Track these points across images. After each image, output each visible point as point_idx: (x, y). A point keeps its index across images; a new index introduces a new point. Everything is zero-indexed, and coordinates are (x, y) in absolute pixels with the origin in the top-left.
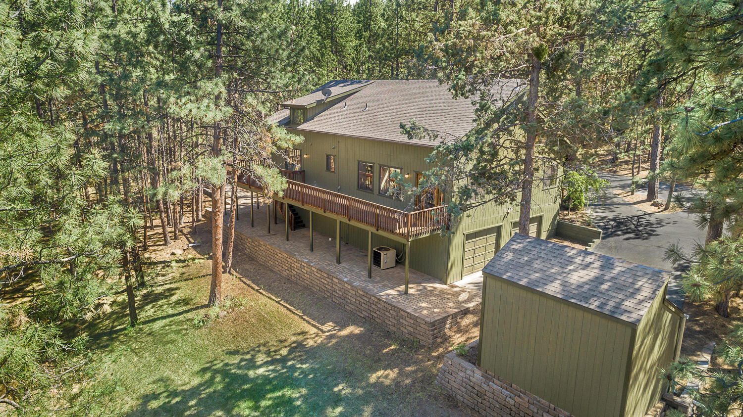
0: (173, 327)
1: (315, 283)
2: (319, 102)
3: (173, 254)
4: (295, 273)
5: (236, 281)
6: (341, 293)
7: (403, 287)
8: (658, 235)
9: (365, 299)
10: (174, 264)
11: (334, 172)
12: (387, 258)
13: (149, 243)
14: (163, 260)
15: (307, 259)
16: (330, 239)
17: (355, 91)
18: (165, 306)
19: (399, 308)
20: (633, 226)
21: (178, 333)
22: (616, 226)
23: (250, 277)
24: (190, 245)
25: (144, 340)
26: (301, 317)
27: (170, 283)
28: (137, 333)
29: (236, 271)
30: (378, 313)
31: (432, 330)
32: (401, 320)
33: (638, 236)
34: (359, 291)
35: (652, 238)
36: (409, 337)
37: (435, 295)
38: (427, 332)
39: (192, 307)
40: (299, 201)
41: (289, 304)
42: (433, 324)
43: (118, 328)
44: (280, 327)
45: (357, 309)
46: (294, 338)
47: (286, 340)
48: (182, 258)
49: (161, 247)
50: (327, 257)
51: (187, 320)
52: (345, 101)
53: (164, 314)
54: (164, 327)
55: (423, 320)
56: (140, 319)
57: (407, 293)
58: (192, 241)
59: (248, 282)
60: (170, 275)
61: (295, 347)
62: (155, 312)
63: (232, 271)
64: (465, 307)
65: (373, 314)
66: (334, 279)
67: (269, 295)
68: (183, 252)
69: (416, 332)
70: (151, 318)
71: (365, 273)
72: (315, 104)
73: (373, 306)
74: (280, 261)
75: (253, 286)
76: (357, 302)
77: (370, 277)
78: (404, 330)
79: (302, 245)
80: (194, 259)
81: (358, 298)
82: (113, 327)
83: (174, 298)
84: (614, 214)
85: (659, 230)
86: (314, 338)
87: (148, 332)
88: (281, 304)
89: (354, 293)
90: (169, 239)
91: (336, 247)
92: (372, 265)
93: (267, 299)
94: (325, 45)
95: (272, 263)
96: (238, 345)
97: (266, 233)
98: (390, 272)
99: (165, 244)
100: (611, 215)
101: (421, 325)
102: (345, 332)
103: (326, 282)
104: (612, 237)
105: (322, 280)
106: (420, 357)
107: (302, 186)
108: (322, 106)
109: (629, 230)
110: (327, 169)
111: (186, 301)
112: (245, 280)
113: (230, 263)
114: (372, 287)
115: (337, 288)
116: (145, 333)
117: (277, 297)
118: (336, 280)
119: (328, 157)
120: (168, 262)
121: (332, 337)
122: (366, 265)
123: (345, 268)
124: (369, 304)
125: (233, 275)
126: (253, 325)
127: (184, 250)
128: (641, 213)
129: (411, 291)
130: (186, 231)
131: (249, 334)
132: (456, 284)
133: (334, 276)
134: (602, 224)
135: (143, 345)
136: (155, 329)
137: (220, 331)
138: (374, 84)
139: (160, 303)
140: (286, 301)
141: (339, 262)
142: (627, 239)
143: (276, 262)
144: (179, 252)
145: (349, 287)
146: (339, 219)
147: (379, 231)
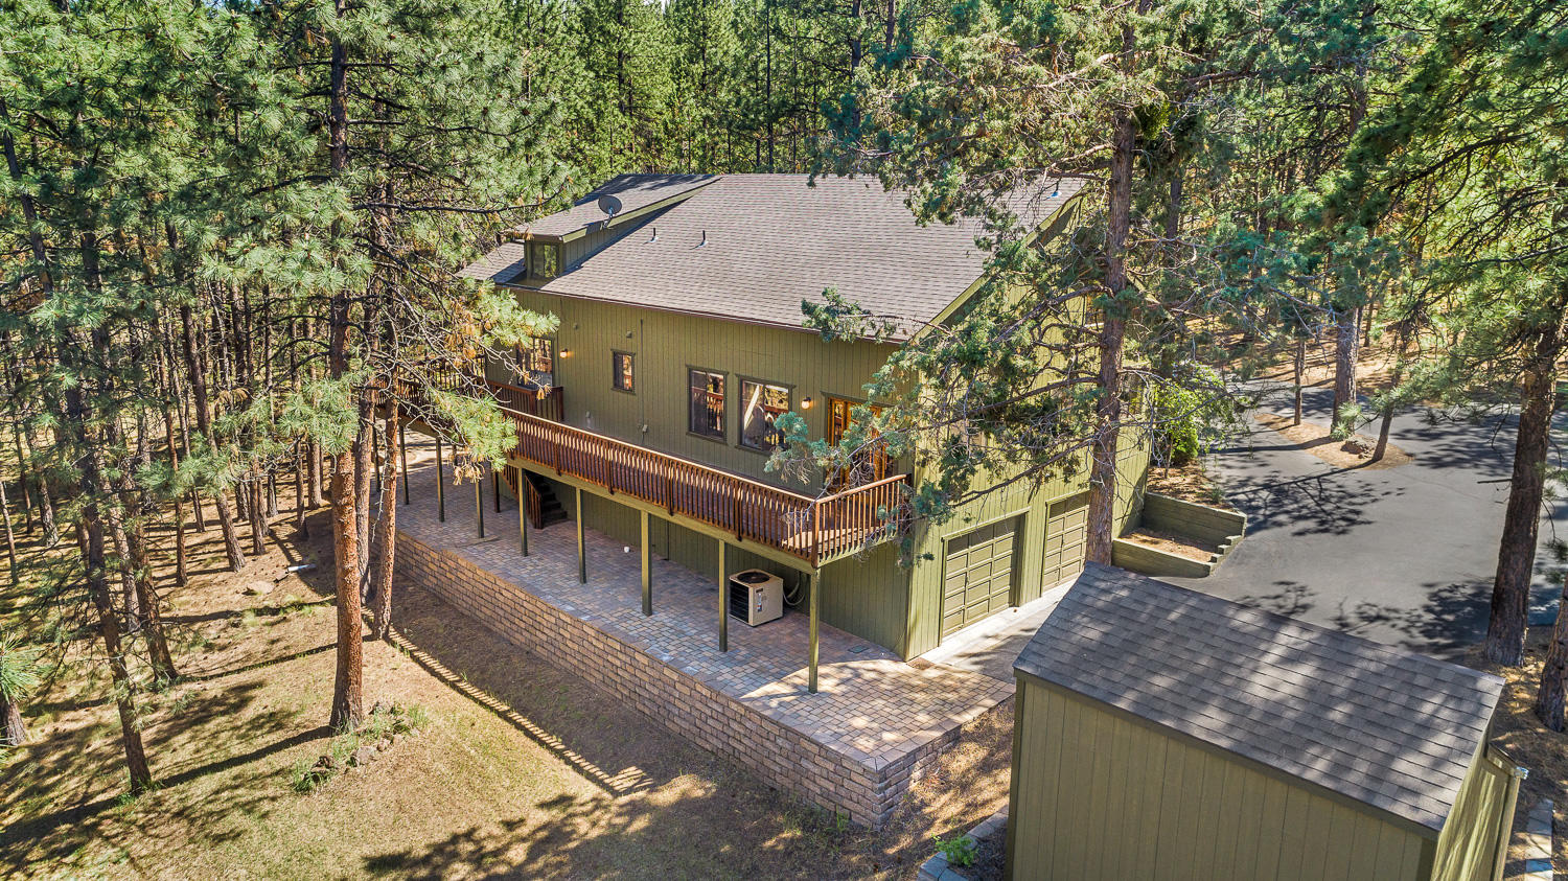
0: (240, 791)
1: (592, 665)
2: (593, 228)
3: (249, 593)
4: (544, 638)
5: (403, 660)
6: (656, 692)
7: (805, 672)
8: (1369, 523)
9: (715, 706)
10: (249, 618)
11: (631, 391)
12: (764, 598)
13: (188, 567)
14: (225, 608)
15: (572, 603)
16: (626, 549)
17: (676, 200)
18: (224, 735)
19: (797, 733)
20: (1310, 502)
21: (249, 812)
22: (1274, 501)
23: (437, 648)
24: (291, 569)
25: (164, 830)
26: (559, 754)
27: (239, 671)
28: (147, 812)
29: (402, 635)
30: (746, 741)
31: (881, 790)
32: (804, 763)
33: (1324, 527)
34: (699, 688)
35: (1355, 528)
36: (826, 803)
37: (882, 694)
38: (870, 794)
39: (291, 734)
40: (550, 463)
41: (532, 719)
42: (883, 775)
43: (100, 798)
44: (507, 783)
45: (695, 730)
46: (543, 816)
47: (522, 821)
48: (272, 604)
49: (221, 576)
50: (620, 598)
51: (277, 773)
52: (653, 224)
53: (221, 757)
54: (217, 792)
55: (859, 764)
56: (156, 772)
57: (816, 691)
58: (298, 558)
59: (431, 662)
60: (241, 648)
61: (547, 840)
62: (197, 751)
63: (392, 633)
64: (953, 722)
65: (736, 745)
66: (637, 656)
67: (483, 697)
68: (274, 585)
69: (843, 792)
70: (186, 770)
71: (711, 638)
72: (583, 233)
73: (735, 726)
74: (508, 609)
75: (443, 671)
76: (695, 713)
77: (724, 647)
78: (811, 787)
79: (560, 565)
80: (299, 606)
81: (698, 705)
82: (87, 797)
83: (249, 713)
84: (1266, 471)
85: (1370, 511)
86: (592, 812)
87: (175, 810)
88: (510, 720)
89: (686, 690)
90: (240, 555)
91: (640, 570)
92: (729, 615)
93: (476, 706)
94: (603, 91)
95: (488, 612)
96: (403, 837)
97: (474, 536)
98: (771, 633)
99: (231, 569)
100: (1260, 475)
101: (855, 777)
102: (666, 796)
103: (618, 663)
104: (1266, 528)
105: (610, 658)
106: (854, 859)
107: (557, 430)
108: (600, 238)
109: (1305, 511)
110: (615, 385)
111: (275, 720)
112: (422, 655)
113: (387, 615)
114: (730, 677)
115: (647, 679)
116: (167, 811)
117: (502, 700)
118: (644, 660)
119: (617, 358)
120: (237, 614)
121: (634, 810)
122: (714, 616)
123: (664, 625)
124: (725, 720)
125: (393, 644)
126: (440, 778)
127: (277, 581)
128: (1324, 469)
129: (825, 685)
130: (284, 532)
131: (430, 806)
132: (929, 657)
133: (638, 648)
134: (1241, 497)
135: (161, 844)
136: (195, 800)
137: (358, 800)
138: (721, 185)
139: (211, 726)
140: (523, 712)
141: (649, 611)
142: (1300, 534)
143: (497, 610)
144: (264, 587)
145: (675, 677)
146: (646, 509)
147: (744, 541)
